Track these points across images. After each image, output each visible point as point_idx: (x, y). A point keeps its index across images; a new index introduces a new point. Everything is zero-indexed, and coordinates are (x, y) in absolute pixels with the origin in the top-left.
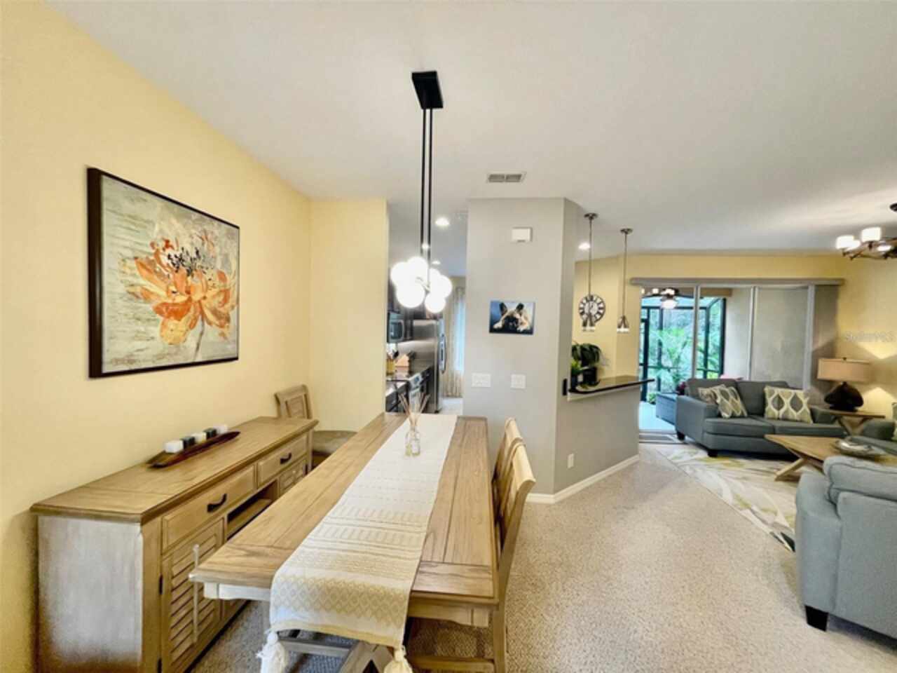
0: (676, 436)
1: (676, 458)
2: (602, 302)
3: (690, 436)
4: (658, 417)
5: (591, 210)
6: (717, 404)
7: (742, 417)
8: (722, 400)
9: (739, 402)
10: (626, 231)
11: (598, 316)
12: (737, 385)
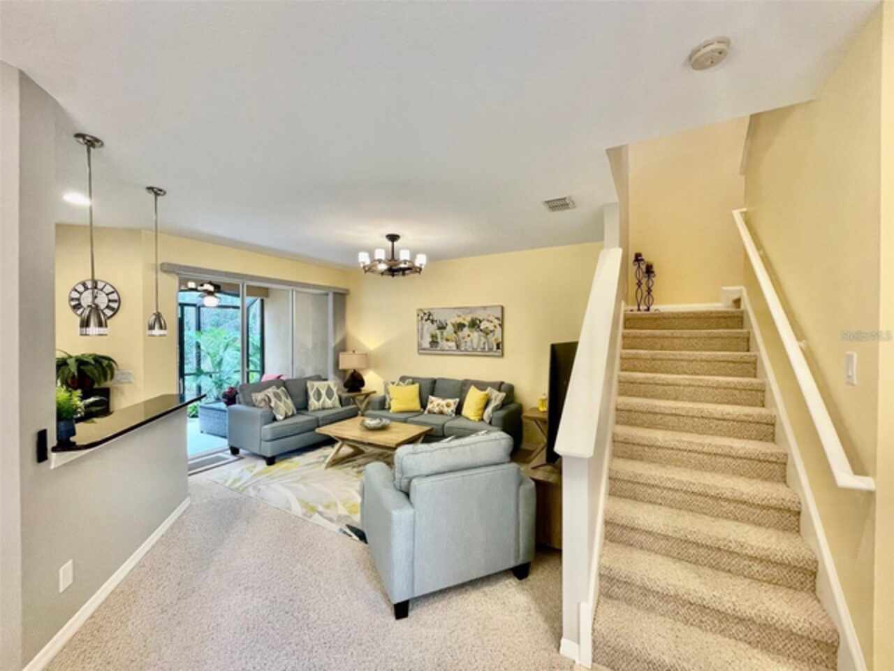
0: (229, 452)
1: (235, 481)
2: (115, 291)
3: (243, 449)
4: (202, 432)
6: (271, 407)
7: (293, 415)
8: (276, 403)
9: (289, 401)
10: (157, 192)
11: (109, 313)
12: (279, 382)
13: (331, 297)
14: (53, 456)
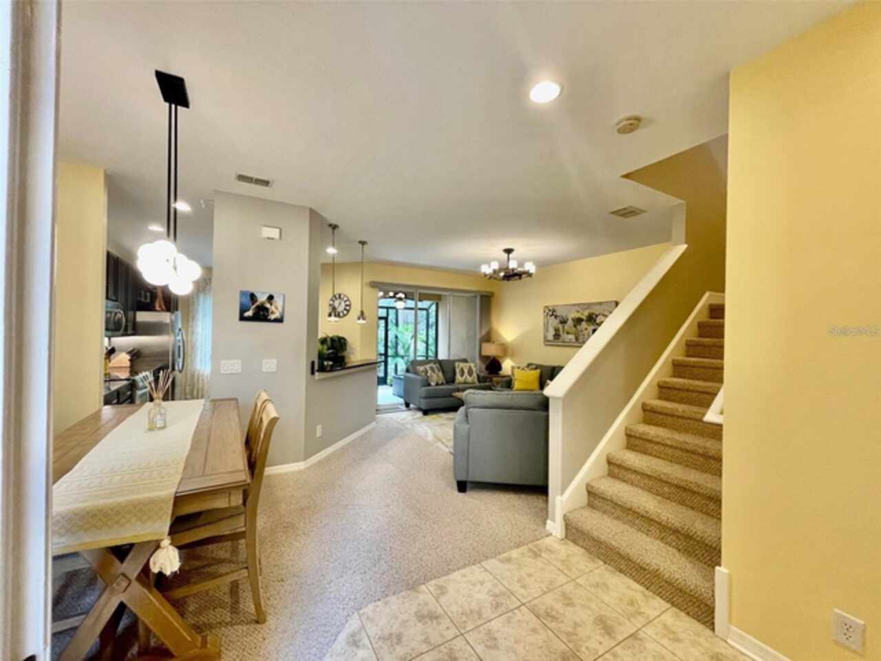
0: (404, 406)
1: (402, 420)
2: (348, 300)
3: (414, 404)
4: (394, 395)
5: (334, 222)
6: (428, 377)
7: (442, 384)
8: (431, 374)
9: (441, 374)
10: (363, 243)
11: (345, 312)
12: (440, 363)
13: (478, 299)
14: (317, 374)
